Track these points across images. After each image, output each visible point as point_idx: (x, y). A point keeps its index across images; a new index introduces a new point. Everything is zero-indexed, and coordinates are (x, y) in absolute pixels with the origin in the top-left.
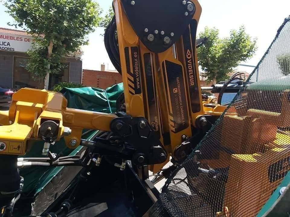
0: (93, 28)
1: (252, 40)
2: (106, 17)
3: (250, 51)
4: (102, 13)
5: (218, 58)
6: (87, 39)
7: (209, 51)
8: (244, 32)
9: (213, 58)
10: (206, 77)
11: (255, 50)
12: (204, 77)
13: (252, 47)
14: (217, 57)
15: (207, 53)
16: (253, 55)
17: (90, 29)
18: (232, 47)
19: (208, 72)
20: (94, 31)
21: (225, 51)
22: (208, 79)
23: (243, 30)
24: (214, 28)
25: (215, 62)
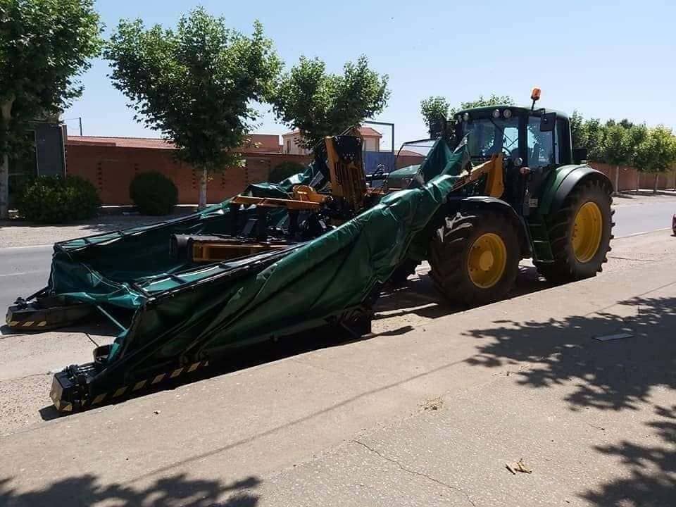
0: (87, 60)
1: (380, 80)
2: (113, 39)
3: (378, 100)
4: (103, 30)
5: (328, 113)
6: (80, 85)
7: (310, 100)
8: (366, 68)
9: (320, 113)
10: (309, 149)
11: (385, 97)
12: (307, 150)
13: (381, 93)
14: (326, 111)
15: (308, 105)
16: (384, 107)
17: (81, 63)
18: (349, 95)
19: (312, 138)
20: (88, 66)
21: (340, 102)
22: (312, 153)
23: (365, 64)
24: (317, 60)
25: (323, 121)
